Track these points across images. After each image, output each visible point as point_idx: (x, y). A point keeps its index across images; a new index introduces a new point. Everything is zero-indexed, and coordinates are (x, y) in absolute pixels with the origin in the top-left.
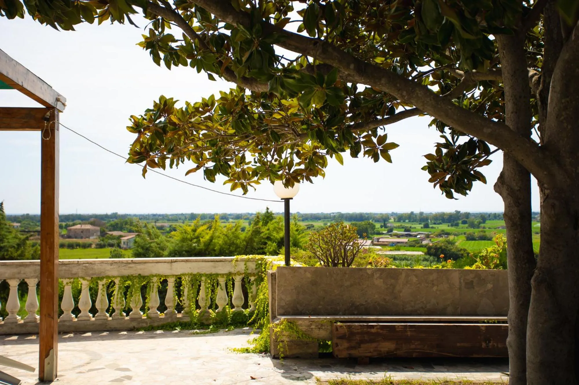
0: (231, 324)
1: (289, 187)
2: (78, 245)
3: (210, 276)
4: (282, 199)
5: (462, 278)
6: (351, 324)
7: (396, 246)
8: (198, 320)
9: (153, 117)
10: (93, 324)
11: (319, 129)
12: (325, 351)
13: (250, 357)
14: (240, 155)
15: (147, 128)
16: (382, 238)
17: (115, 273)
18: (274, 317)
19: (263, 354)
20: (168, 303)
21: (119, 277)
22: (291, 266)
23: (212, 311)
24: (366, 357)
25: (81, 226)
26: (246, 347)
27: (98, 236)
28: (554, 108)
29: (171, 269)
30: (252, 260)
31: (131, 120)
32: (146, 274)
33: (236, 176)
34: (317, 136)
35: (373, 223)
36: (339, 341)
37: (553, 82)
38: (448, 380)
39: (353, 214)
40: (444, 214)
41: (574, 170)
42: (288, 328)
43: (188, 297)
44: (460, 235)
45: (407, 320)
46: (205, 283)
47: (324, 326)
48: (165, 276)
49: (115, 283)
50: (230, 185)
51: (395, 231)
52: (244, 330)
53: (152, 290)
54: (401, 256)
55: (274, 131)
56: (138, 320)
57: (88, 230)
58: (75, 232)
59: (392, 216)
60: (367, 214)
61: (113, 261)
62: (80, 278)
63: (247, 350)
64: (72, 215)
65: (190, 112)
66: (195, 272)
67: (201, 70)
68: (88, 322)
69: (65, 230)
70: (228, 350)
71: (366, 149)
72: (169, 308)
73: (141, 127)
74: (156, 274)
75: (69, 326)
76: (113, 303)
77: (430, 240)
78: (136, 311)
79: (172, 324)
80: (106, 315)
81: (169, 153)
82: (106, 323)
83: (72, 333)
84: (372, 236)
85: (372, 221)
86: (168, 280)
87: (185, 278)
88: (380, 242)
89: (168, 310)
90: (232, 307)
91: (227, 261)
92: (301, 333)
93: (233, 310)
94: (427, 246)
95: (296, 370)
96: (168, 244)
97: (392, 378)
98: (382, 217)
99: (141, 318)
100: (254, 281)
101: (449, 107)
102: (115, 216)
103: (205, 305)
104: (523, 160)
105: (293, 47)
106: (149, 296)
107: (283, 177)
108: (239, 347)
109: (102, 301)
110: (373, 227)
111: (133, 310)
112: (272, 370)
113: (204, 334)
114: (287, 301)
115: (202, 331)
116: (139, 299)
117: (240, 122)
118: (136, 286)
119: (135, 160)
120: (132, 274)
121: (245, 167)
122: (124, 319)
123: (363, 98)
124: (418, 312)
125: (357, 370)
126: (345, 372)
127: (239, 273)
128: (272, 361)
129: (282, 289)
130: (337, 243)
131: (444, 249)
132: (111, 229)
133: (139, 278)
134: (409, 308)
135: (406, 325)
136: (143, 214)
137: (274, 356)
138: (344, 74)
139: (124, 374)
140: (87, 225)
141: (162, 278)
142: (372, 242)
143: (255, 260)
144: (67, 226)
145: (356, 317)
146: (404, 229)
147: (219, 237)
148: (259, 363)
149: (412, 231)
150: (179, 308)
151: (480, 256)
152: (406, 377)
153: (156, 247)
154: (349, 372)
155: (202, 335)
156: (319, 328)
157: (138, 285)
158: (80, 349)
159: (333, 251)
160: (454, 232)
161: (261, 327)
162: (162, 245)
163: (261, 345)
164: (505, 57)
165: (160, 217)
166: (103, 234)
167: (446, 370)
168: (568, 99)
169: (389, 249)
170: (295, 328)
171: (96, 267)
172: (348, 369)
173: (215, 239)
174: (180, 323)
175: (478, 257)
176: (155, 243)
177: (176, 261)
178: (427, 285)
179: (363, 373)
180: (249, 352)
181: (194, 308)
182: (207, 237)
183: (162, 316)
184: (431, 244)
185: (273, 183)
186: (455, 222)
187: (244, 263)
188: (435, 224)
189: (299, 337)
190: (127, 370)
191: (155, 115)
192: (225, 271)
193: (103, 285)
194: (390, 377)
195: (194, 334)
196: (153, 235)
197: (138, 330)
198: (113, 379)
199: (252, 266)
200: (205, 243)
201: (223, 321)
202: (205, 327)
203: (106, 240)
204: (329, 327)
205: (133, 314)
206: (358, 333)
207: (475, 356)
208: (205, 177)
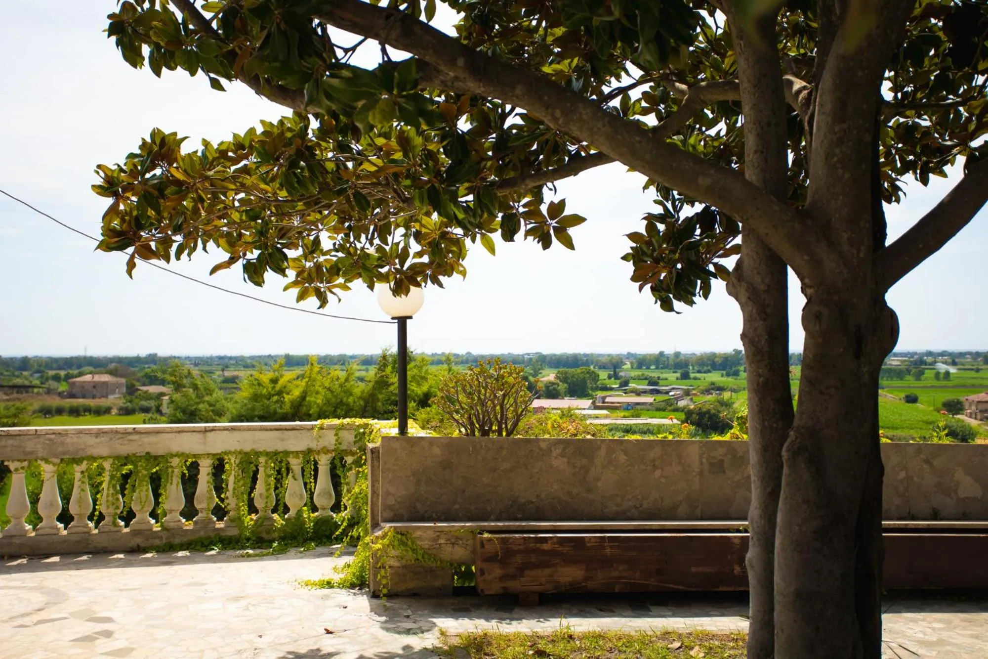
0: (312, 539)
1: (402, 295)
2: (88, 410)
3: (273, 455)
4: (393, 318)
5: (705, 456)
6: (507, 535)
7: (634, 410)
8: (253, 532)
9: (139, 168)
10: (64, 540)
11: (433, 186)
12: (466, 585)
13: (332, 595)
14: (312, 238)
15: (129, 187)
16: (609, 396)
17: (104, 452)
18: (375, 525)
19: (356, 591)
20: (200, 503)
21: (110, 457)
22: (409, 435)
23: (278, 517)
24: (533, 593)
25: (93, 378)
26: (327, 579)
27: (123, 394)
28: (822, 142)
29: (205, 443)
30: (348, 427)
31: (98, 173)
32: (160, 453)
33: (306, 274)
34: (429, 198)
35: (597, 370)
36: (485, 566)
37: (821, 96)
38: (670, 630)
39: (561, 356)
40: (714, 355)
41: (855, 252)
42: (396, 543)
43: (234, 493)
44: (740, 391)
45: (605, 528)
46: (266, 468)
47: (461, 539)
48: (194, 456)
49: (103, 469)
50: (295, 291)
51: (632, 385)
52: (333, 549)
53: (170, 481)
54: (642, 426)
55: (360, 194)
56: (148, 533)
57: (105, 384)
58: (83, 387)
59: (628, 358)
60: (586, 355)
61: (99, 429)
62: (41, 460)
63: (329, 583)
64: (77, 358)
65: (211, 158)
66: (247, 448)
67: (197, 71)
68: (54, 537)
69: (64, 383)
70: (297, 583)
71: (529, 227)
72: (202, 512)
73: (117, 185)
74: (178, 452)
75: (21, 545)
76: (101, 505)
77: (691, 399)
78: (143, 517)
79: (206, 538)
80: (87, 524)
81: (175, 232)
82: (87, 540)
83: (24, 558)
84: (594, 394)
85: (594, 367)
86: (199, 462)
87: (230, 459)
88: (608, 403)
89: (200, 515)
90: (314, 509)
91: (304, 429)
92: (420, 552)
93: (316, 514)
94: (686, 410)
95: (408, 617)
96: (229, 405)
97: (572, 628)
98: (611, 361)
99: (151, 530)
100: (353, 463)
101: (638, 139)
102: (152, 359)
103: (264, 506)
104: (767, 234)
105: (349, 23)
106: (165, 491)
107: (391, 278)
108: (317, 577)
109: (80, 500)
110: (596, 377)
111: (137, 516)
112: (367, 618)
113: (261, 557)
114: (400, 497)
115: (258, 551)
116: (147, 496)
117: (292, 175)
118: (140, 474)
119: (113, 246)
120: (134, 452)
121: (322, 259)
122: (120, 531)
123: (516, 133)
124: (629, 514)
125: (515, 616)
126: (493, 619)
127: (325, 450)
128: (369, 601)
129: (390, 475)
130: (488, 395)
131: (714, 415)
132: (146, 383)
133: (147, 460)
134: (612, 508)
135: (604, 537)
136: (201, 356)
137: (374, 593)
138: (449, 77)
139: (99, 627)
140: (102, 376)
141: (190, 460)
142: (593, 403)
143: (354, 427)
144: (68, 377)
145: (517, 524)
146: (647, 382)
147: (317, 393)
148: (345, 605)
149: (661, 384)
150: (220, 512)
151: (738, 418)
152: (598, 626)
153: (207, 411)
154: (501, 619)
155: (257, 558)
156: (453, 544)
157: (145, 472)
158: (32, 585)
159: (482, 409)
160: (730, 385)
161: (355, 542)
162: (218, 406)
163: (354, 574)
164: (743, 54)
165: (232, 362)
166: (131, 390)
167: (670, 613)
168: (844, 126)
169: (622, 414)
170: (409, 543)
171: (69, 440)
172: (500, 614)
173: (311, 396)
174: (219, 538)
175: (735, 419)
176: (205, 404)
177: (213, 430)
178: (644, 467)
179: (524, 621)
180: (332, 587)
181: (246, 512)
182: (297, 393)
183: (189, 525)
184: (692, 407)
185: (371, 287)
186: (734, 369)
187: (334, 432)
188: (699, 372)
189: (418, 560)
190: (109, 620)
191: (143, 163)
192: (301, 446)
193: (82, 472)
194: (568, 628)
195: (243, 556)
196: (202, 389)
197: (145, 551)
198: (78, 636)
199: (348, 437)
200: (292, 402)
201: (296, 534)
202: (264, 545)
203: (137, 401)
204: (470, 542)
205: (136, 523)
206: (520, 552)
207: (722, 589)
208: (246, 276)
